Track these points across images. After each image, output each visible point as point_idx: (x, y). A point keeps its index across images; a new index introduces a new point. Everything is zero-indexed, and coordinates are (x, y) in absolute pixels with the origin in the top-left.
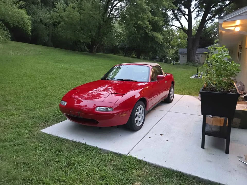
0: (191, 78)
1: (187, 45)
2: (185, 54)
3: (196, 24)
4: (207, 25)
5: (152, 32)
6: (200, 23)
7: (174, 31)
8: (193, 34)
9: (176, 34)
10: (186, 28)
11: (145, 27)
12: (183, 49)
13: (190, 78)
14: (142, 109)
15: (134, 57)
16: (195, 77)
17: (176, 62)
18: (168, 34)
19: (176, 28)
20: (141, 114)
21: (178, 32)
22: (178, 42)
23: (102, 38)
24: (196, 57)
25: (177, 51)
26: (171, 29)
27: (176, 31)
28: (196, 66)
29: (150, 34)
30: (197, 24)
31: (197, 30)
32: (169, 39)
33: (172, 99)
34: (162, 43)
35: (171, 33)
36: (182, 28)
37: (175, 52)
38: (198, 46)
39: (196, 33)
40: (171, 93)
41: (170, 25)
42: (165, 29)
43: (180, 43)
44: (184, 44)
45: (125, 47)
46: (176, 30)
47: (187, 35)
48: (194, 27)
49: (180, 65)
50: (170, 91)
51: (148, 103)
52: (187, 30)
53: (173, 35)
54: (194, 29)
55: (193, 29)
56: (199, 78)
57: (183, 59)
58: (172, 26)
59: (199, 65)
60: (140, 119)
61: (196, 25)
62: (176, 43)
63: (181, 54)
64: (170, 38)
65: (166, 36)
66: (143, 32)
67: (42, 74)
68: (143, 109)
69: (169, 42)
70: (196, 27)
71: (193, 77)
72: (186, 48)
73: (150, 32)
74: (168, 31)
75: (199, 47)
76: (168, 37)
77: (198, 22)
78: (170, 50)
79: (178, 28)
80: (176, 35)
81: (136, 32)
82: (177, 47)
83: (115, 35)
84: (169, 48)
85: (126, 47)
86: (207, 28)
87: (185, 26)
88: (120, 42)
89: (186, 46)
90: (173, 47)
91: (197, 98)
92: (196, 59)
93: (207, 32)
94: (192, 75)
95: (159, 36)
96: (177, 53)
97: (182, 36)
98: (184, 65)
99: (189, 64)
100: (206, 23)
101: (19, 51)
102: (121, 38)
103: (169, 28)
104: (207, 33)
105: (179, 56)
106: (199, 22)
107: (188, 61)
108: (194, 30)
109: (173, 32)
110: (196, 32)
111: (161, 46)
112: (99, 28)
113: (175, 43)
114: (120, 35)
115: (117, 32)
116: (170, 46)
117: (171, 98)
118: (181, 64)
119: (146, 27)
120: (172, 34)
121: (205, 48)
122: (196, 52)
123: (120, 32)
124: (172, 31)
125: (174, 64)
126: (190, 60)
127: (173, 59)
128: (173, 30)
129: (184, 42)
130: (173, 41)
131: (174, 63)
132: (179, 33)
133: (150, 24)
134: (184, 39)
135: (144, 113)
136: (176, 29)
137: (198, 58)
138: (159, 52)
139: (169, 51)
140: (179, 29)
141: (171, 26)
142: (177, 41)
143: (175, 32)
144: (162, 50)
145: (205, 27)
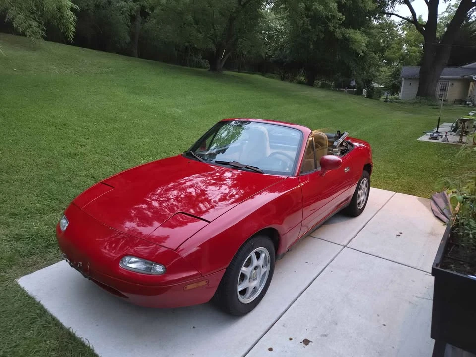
0: (419, 142)
1: (420, 59)
2: (415, 79)
3: (447, 12)
4: (472, 15)
5: (343, 29)
6: (456, 9)
7: (396, 27)
8: (438, 34)
9: (399, 33)
10: (424, 21)
11: (327, 18)
12: (412, 67)
13: (419, 139)
14: (263, 256)
15: (301, 83)
16: (429, 139)
17: (392, 94)
18: (381, 32)
19: (401, 19)
20: (259, 269)
21: (403, 29)
22: (402, 51)
23: (237, 40)
24: (439, 87)
25: (398, 71)
26: (389, 22)
27: (400, 27)
28: (437, 108)
29: (338, 33)
30: (450, 12)
31: (448, 26)
32: (383, 45)
33: (362, 207)
34: (363, 54)
35: (388, 32)
36: (413, 21)
37: (393, 74)
38: (447, 63)
39: (446, 33)
40: (360, 193)
41: (388, 14)
42: (375, 23)
43: (407, 54)
44: (416, 56)
45: (284, 60)
46: (400, 25)
47: (422, 37)
48: (441, 19)
49: (401, 103)
50: (358, 189)
51: (283, 237)
52: (424, 26)
53: (393, 34)
54: (441, 22)
55: (438, 22)
56: (440, 141)
57: (408, 91)
58: (392, 16)
59: (444, 105)
60: (255, 283)
61: (446, 15)
62: (397, 54)
63: (405, 78)
64: (384, 41)
65: (377, 38)
66: (323, 30)
67: (89, 122)
68: (268, 255)
69: (382, 50)
70: (446, 18)
71: (425, 138)
72: (420, 64)
73: (339, 28)
74: (381, 27)
75: (449, 66)
76: (381, 41)
77: (453, 6)
78: (381, 69)
79: (405, 20)
80: (400, 35)
81: (310, 27)
82: (399, 62)
83: (266, 34)
84: (380, 66)
85: (288, 59)
86: (473, 22)
87: (421, 17)
88: (276, 49)
89: (418, 60)
90: (390, 61)
91: (427, 206)
92: (438, 92)
93: (472, 30)
94: (425, 133)
95: (359, 38)
96: (396, 75)
97: (412, 38)
98: (410, 103)
99: (420, 102)
100: (471, 10)
101: (68, 65)
102: (278, 40)
103: (385, 21)
104: (471, 34)
105: (400, 83)
106: (456, 7)
107: (418, 95)
108: (442, 25)
109: (393, 30)
110: (446, 29)
111: (361, 60)
112: (231, 20)
113: (394, 53)
114: (276, 35)
115: (272, 27)
116: (383, 60)
117: (359, 204)
118: (402, 101)
119: (330, 17)
120: (390, 34)
121: (462, 67)
122: (440, 75)
123: (277, 26)
124: (391, 26)
125: (386, 101)
126: (425, 93)
127: (386, 88)
128: (394, 24)
129: (414, 52)
130: (390, 49)
131: (387, 98)
132: (405, 32)
133: (339, 11)
134: (417, 46)
135: (269, 265)
136: (401, 22)
137: (444, 89)
138: (357, 73)
139: (379, 71)
140: (408, 23)
141: (390, 17)
142: (399, 49)
143: (398, 30)
144: (363, 69)
145: (469, 18)
